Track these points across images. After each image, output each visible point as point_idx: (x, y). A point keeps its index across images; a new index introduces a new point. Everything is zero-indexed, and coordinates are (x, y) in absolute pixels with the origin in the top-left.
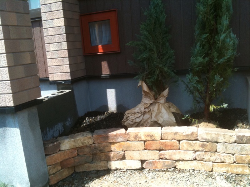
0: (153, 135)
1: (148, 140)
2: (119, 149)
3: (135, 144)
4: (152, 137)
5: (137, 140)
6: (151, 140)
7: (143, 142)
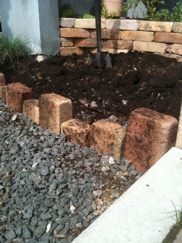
0: (163, 27)
1: (158, 31)
2: (129, 38)
3: (145, 33)
4: (162, 28)
5: (148, 30)
6: (161, 31)
7: (153, 33)
